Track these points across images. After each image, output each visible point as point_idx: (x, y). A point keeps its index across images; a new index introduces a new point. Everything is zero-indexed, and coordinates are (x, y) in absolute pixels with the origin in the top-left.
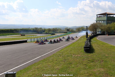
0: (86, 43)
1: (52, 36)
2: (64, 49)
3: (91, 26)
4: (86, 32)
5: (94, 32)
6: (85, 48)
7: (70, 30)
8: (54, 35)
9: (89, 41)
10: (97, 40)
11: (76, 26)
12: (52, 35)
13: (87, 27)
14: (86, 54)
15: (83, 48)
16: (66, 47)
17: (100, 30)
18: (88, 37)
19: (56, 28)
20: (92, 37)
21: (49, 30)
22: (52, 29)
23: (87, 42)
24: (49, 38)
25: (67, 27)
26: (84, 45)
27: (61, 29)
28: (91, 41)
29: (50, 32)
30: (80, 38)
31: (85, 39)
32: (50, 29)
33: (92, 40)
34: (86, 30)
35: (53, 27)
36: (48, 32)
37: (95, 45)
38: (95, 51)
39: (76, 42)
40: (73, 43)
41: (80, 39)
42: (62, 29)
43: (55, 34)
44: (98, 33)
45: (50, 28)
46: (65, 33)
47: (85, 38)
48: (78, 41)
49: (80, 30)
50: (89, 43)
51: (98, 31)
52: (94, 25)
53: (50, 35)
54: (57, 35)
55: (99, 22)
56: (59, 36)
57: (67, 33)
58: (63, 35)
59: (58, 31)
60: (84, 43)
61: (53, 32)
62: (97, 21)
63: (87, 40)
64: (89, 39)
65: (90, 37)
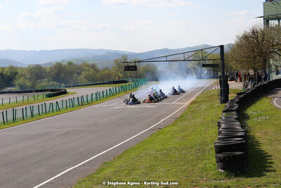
0: (223, 126)
1: (53, 100)
2: (118, 164)
6: (219, 150)
7: (141, 67)
8: (59, 99)
9: (234, 115)
10: (276, 108)
11: (166, 50)
12: (50, 96)
14: (228, 182)
15: (213, 152)
18: (231, 96)
19: (70, 64)
20: (247, 100)
21: (37, 72)
22: (52, 69)
23: (227, 121)
24: (36, 112)
25: (125, 56)
26: (212, 137)
27: (93, 67)
28: (247, 117)
30: (192, 103)
32: (38, 67)
33: (250, 111)
34: (220, 65)
35: (54, 60)
36: (28, 84)
37: (266, 134)
38: (274, 166)
39: (174, 124)
40: (159, 128)
41: (189, 107)
42: (99, 67)
43: (65, 93)
44: (274, 77)
46: (115, 83)
47: (217, 102)
48: (182, 117)
50: (237, 125)
51: (277, 67)
52: (257, 38)
53: (41, 97)
54: (76, 96)
55: (276, 22)
56: (85, 100)
57: (126, 82)
58: (105, 94)
59: (79, 74)
60: (216, 130)
61: (55, 83)
62: (268, 21)
63: (229, 114)
64: (236, 107)
65: (242, 96)
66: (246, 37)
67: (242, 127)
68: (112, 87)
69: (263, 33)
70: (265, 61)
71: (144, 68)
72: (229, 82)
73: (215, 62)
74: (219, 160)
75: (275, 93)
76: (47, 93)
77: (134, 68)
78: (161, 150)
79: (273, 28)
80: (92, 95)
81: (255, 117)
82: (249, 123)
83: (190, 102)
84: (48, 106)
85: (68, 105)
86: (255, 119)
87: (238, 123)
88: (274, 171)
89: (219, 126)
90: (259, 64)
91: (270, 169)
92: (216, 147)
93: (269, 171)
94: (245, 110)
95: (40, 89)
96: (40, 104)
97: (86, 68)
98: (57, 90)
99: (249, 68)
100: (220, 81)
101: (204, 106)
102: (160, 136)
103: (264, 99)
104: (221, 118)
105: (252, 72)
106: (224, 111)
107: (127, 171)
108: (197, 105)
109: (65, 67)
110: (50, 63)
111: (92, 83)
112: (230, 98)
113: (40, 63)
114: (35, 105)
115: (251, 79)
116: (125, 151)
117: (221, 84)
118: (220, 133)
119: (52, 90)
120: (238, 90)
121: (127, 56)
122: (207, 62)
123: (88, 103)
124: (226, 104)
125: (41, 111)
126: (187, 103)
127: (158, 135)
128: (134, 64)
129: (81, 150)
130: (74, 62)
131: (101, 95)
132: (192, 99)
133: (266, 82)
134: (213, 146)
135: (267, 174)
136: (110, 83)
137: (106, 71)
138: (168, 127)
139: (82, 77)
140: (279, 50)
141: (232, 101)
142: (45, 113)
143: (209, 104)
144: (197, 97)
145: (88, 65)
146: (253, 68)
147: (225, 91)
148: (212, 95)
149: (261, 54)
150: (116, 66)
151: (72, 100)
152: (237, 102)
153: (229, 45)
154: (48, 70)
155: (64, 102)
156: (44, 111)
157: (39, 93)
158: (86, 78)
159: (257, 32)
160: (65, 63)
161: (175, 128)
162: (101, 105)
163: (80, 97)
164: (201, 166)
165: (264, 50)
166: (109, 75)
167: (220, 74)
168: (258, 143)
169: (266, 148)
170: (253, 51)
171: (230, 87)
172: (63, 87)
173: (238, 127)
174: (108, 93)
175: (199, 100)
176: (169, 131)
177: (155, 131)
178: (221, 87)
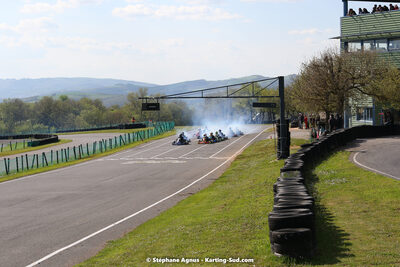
0: (281, 191)
1: (39, 151)
2: (130, 243)
3: (306, 77)
6: (275, 225)
7: (166, 104)
8: (47, 149)
9: (298, 175)
10: (357, 168)
11: (202, 82)
12: (34, 145)
16: (142, 226)
17: (369, 102)
18: (294, 149)
19: (64, 99)
21: (17, 110)
22: (38, 106)
23: (287, 184)
24: (13, 167)
25: (143, 90)
26: (266, 206)
27: (98, 103)
28: (315, 179)
29: (24, 127)
30: (238, 158)
32: (18, 103)
33: (320, 170)
35: (41, 92)
36: (3, 126)
37: (341, 203)
38: (353, 249)
39: (211, 188)
40: (190, 193)
41: (233, 164)
42: (106, 104)
43: (56, 140)
44: (355, 123)
45: (23, 95)
46: (128, 127)
47: (273, 157)
48: (223, 178)
50: (301, 190)
51: (358, 108)
52: (331, 67)
53: (20, 146)
54: (71, 146)
55: (358, 46)
56: (85, 150)
57: (144, 126)
58: (113, 143)
59: (77, 114)
60: (270, 196)
61: (42, 126)
62: (346, 44)
63: (288, 175)
64: (301, 165)
65: (309, 149)
66: (315, 66)
67: (307, 192)
68: (123, 133)
69: (340, 61)
70: (342, 100)
71: (170, 107)
72: (290, 129)
73: (271, 101)
74: (275, 240)
75: (355, 146)
76: (29, 140)
77: (156, 107)
78: (193, 224)
79: (353, 54)
80: (95, 143)
81: (326, 179)
82: (319, 187)
83: (235, 155)
84: (30, 159)
85: (60, 157)
86: (326, 182)
87: (303, 187)
88: (353, 256)
89: (275, 191)
90: (334, 104)
91: (347, 252)
92: (270, 220)
93: (345, 256)
94: (313, 168)
95: (20, 133)
96: (19, 156)
97: (86, 105)
98: (45, 136)
99: (319, 110)
100: (278, 127)
101: (254, 163)
102: (193, 204)
103: (340, 153)
104: (278, 180)
105: (323, 116)
106: (282, 171)
107: (143, 254)
108: (245, 160)
109: (57, 103)
110: (35, 98)
111: (95, 127)
112: (291, 152)
113: (20, 97)
114: (13, 158)
115: (322, 125)
116: (141, 225)
117: (278, 131)
118: (276, 201)
119: (36, 136)
120: (302, 140)
121: (146, 89)
122: (260, 101)
123: (88, 156)
124: (286, 160)
125: (20, 167)
126: (230, 158)
127: (188, 202)
128: (155, 101)
129: (77, 224)
130: (70, 97)
131: (108, 145)
132: (238, 152)
133: (342, 131)
134: (266, 220)
135: (343, 260)
136: (121, 127)
137: (115, 111)
139: (80, 118)
140: (363, 85)
141: (295, 155)
142: (26, 168)
143: (262, 159)
144: (245, 150)
145: (90, 102)
146: (325, 110)
147: (284, 142)
148: (266, 148)
149: (336, 90)
150: (130, 103)
151: (66, 151)
152: (302, 158)
153: (292, 77)
154: (32, 107)
155: (55, 154)
156: (25, 166)
157: (18, 140)
158: (87, 119)
159: (331, 59)
160: (56, 98)
161: (213, 193)
162: (108, 158)
163: (77, 146)
164: (249, 247)
165: (340, 84)
166: (120, 116)
167: (278, 117)
168: (330, 217)
169: (341, 223)
170: (325, 86)
171: (292, 136)
172: (52, 132)
173: (302, 194)
174: (118, 142)
175: (248, 154)
176: (205, 198)
177: (184, 197)
178: (279, 136)
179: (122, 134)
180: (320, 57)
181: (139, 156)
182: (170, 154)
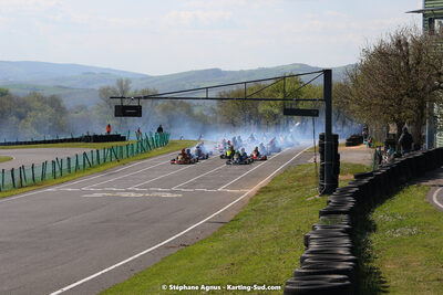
0: (314, 246)
3: (367, 70)
4: (321, 130)
5: (400, 126)
9: (343, 222)
10: (437, 211)
11: (217, 72)
13: (327, 73)
19: (4, 93)
20: (377, 188)
23: (326, 235)
25: (123, 84)
27: (54, 102)
28: (372, 228)
31: (309, 209)
33: (380, 215)
34: (322, 107)
37: (406, 265)
39: (215, 236)
40: (182, 245)
41: (253, 200)
42: (67, 103)
46: (97, 139)
47: (313, 193)
48: (234, 223)
49: (263, 107)
50: (343, 247)
52: (405, 57)
54: (8, 166)
56: (29, 174)
57: (123, 139)
58: (73, 165)
59: (21, 117)
62: (431, 21)
63: (329, 221)
64: (350, 205)
65: (366, 181)
66: (381, 54)
67: (353, 250)
68: (89, 149)
69: (419, 45)
70: (421, 107)
72: (340, 149)
77: (136, 112)
80: (45, 164)
81: (389, 227)
82: (374, 239)
83: (257, 187)
86: (388, 232)
87: (347, 241)
94: (371, 210)
97: (37, 104)
100: (321, 145)
101: (284, 200)
102: (181, 262)
103: (413, 188)
104: (314, 228)
106: (322, 214)
108: (271, 195)
111: (49, 138)
112: (340, 185)
115: (390, 143)
117: (322, 153)
118: (303, 259)
121: (128, 81)
123: (35, 183)
124: (330, 198)
126: (250, 191)
127: (178, 259)
130: (13, 91)
131: (65, 167)
132: (263, 183)
133: (419, 153)
136: (87, 140)
137: (81, 114)
138: (201, 242)
139: (26, 124)
141: (344, 190)
143: (298, 194)
144: (273, 179)
145: (41, 99)
146: (395, 120)
147: (331, 168)
148: (306, 176)
149: (413, 91)
152: (354, 195)
159: (407, 44)
161: (218, 246)
162: (62, 188)
163: (17, 168)
165: (421, 84)
174: (81, 163)
175: (277, 185)
176: (204, 252)
177: (173, 251)
178: (322, 159)
179: (88, 151)
180: (389, 41)
181: (110, 185)
182: (159, 183)
